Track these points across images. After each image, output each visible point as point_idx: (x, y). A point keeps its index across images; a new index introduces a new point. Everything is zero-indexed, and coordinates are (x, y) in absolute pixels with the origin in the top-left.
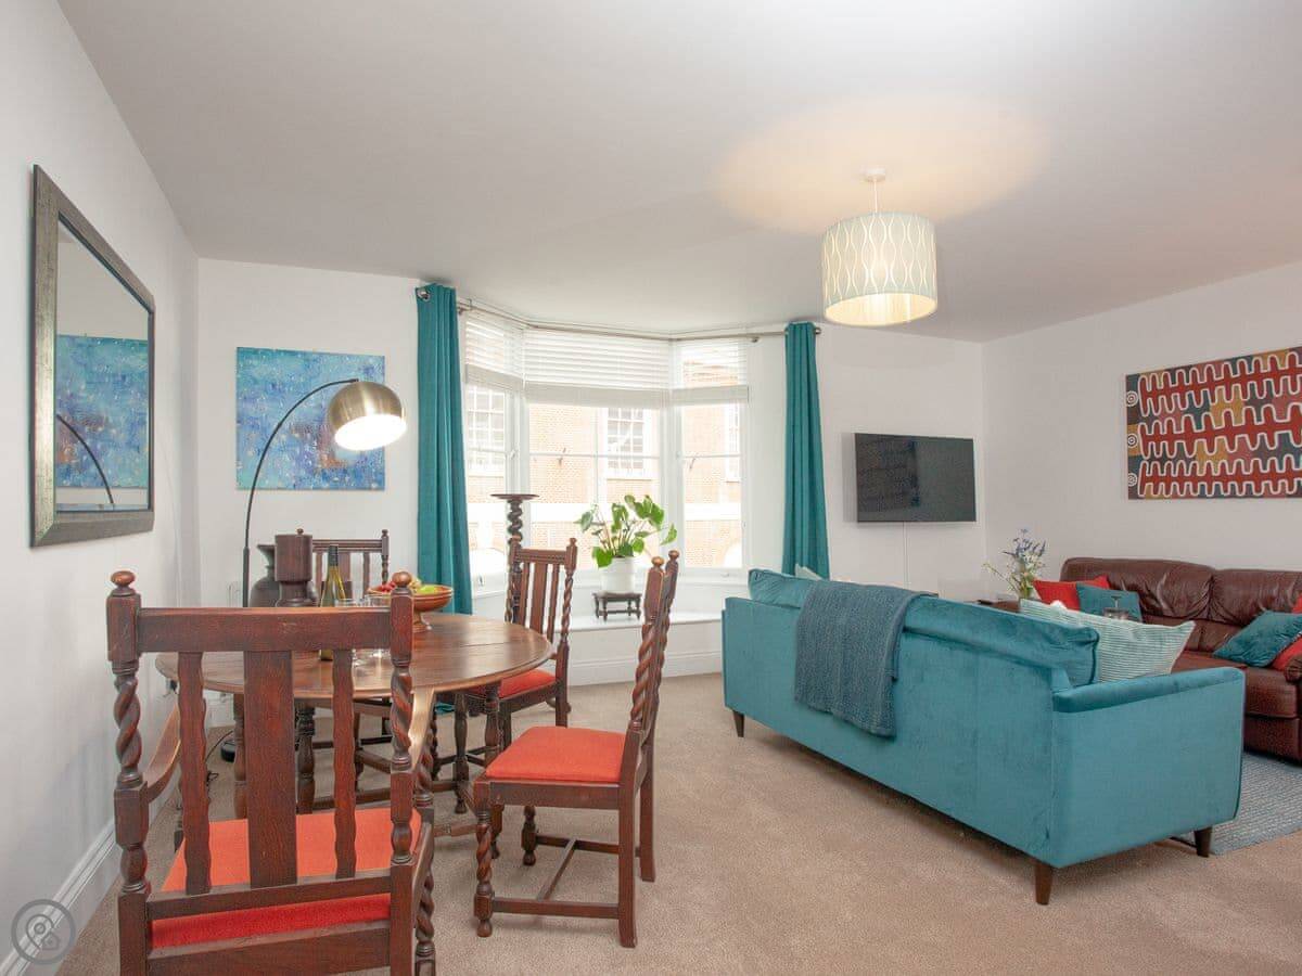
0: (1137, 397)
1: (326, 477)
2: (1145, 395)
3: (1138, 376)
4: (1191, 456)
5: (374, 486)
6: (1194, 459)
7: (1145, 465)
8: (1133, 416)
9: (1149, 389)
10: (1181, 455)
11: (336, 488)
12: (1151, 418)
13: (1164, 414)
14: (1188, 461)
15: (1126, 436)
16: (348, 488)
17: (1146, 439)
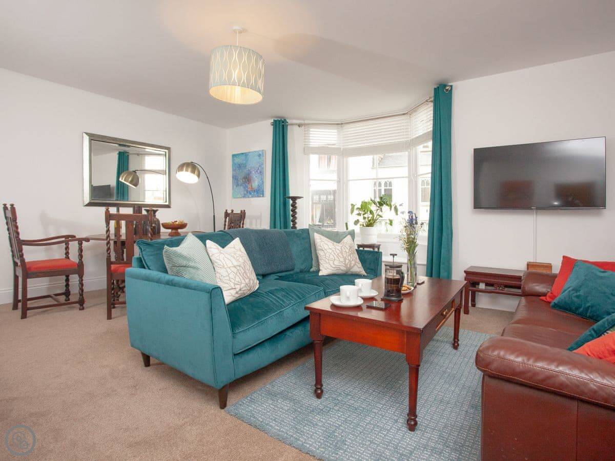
1: (250, 194)
5: (261, 195)
11: (252, 197)
16: (255, 197)
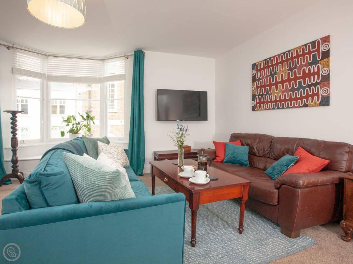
0: (255, 71)
2: (258, 71)
3: (256, 63)
4: (270, 93)
6: (271, 94)
7: (257, 97)
8: (254, 79)
9: (259, 68)
10: (267, 93)
12: (259, 79)
13: (263, 77)
14: (270, 95)
15: (252, 87)
17: (258, 87)
